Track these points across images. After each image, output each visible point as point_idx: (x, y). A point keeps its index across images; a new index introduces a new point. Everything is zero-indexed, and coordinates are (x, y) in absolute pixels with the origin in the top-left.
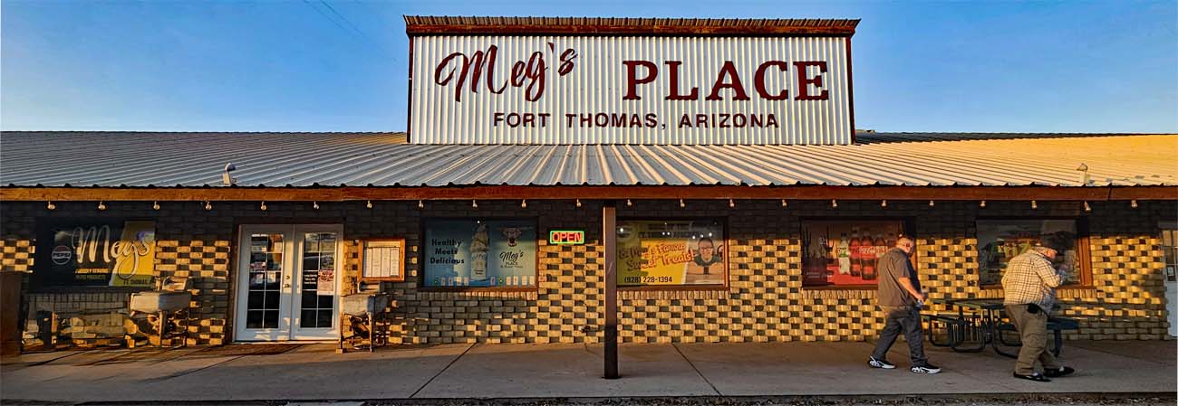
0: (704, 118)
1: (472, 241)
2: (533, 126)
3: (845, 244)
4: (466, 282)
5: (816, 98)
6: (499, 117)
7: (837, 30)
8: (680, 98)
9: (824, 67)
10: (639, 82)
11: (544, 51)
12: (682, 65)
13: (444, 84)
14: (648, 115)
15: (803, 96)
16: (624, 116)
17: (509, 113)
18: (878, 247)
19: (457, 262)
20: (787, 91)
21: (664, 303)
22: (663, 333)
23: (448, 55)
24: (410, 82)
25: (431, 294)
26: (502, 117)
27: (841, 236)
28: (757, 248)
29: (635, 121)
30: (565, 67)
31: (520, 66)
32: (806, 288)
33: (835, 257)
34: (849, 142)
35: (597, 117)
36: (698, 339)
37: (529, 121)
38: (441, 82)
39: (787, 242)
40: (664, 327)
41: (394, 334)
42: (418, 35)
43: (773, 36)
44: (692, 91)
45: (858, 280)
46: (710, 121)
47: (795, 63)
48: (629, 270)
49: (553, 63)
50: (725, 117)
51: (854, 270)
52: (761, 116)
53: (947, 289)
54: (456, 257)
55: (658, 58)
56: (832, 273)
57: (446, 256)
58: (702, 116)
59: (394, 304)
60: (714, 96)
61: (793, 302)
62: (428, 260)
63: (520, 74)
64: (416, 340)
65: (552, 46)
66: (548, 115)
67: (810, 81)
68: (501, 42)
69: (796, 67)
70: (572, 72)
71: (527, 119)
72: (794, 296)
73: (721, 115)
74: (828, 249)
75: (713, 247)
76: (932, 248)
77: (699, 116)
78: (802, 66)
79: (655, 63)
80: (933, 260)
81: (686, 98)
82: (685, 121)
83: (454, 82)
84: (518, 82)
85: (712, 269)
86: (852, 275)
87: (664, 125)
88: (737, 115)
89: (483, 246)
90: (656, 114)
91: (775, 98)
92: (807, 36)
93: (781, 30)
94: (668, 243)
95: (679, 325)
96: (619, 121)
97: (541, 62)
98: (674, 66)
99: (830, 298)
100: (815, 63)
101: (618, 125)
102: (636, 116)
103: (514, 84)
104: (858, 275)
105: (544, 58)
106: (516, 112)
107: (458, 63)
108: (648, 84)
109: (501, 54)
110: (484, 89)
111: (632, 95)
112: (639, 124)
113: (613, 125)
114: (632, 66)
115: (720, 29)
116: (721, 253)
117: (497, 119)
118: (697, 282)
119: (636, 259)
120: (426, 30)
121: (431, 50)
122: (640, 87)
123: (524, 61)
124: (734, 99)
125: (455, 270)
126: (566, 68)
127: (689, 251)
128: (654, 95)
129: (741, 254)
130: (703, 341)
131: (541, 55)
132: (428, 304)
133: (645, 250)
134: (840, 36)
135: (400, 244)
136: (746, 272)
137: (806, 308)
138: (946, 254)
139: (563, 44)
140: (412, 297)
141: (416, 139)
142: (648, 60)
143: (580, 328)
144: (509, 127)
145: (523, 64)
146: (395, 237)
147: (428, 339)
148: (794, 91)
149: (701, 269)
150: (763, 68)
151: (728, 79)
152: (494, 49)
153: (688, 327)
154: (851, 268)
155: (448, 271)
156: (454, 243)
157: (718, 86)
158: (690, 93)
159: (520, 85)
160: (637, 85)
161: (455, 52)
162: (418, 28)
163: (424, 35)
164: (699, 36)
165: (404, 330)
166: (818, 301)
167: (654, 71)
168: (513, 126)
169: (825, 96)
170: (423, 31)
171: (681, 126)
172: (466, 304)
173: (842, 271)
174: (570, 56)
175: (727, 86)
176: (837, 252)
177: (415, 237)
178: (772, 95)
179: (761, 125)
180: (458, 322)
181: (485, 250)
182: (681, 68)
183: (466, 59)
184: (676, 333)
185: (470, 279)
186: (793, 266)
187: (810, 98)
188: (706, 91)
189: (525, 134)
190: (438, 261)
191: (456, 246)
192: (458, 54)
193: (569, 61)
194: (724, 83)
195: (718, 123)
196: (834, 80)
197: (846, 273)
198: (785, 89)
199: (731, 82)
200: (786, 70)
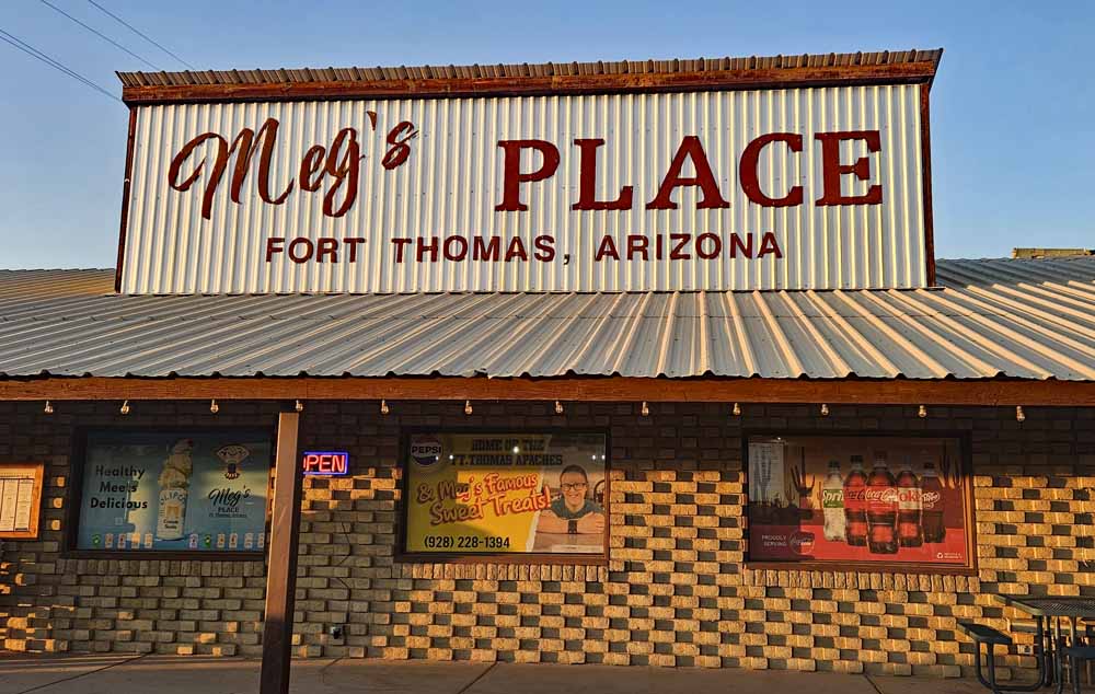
0: (641, 243)
1: (163, 468)
2: (334, 260)
3: (837, 483)
4: (148, 544)
5: (858, 201)
6: (276, 245)
7: (899, 71)
8: (600, 206)
9: (874, 140)
10: (526, 178)
11: (359, 127)
12: (605, 146)
13: (184, 188)
14: (539, 239)
15: (832, 197)
16: (496, 241)
17: (295, 238)
18: (901, 490)
19: (133, 506)
20: (801, 188)
21: (487, 587)
22: (480, 644)
23: (193, 136)
24: (127, 187)
25: (81, 562)
26: (281, 245)
27: (831, 467)
28: (660, 488)
29: (516, 249)
30: (396, 154)
31: (317, 155)
32: (750, 564)
33: (816, 505)
34: (923, 283)
35: (447, 243)
36: (544, 657)
37: (327, 251)
38: (178, 184)
39: (716, 476)
40: (485, 632)
41: (15, 634)
42: (146, 104)
43: (776, 87)
44: (622, 193)
45: (864, 554)
46: (652, 249)
47: (817, 136)
48: (433, 524)
49: (374, 147)
50: (681, 240)
51: (855, 532)
52: (750, 236)
53: (1038, 577)
54: (135, 497)
55: (561, 134)
56: (810, 536)
57: (117, 496)
58: (639, 238)
59: (18, 579)
60: (662, 202)
61: (726, 592)
62: (86, 504)
63: (316, 169)
64: (49, 645)
65: (374, 117)
66: (362, 240)
67: (847, 170)
68: (285, 113)
69: (820, 143)
70: (407, 164)
71: (323, 249)
72: (728, 580)
73: (674, 237)
74: (805, 492)
75: (586, 483)
76: (1006, 493)
77: (632, 238)
78: (830, 142)
79: (555, 143)
80: (1007, 517)
81: (610, 206)
82: (607, 249)
83: (201, 186)
84: (312, 181)
85: (584, 524)
86: (851, 542)
87: (567, 257)
88: (704, 236)
89: (182, 478)
90: (553, 236)
91: (778, 203)
92: (843, 84)
93: (787, 76)
94: (503, 476)
95: (512, 629)
96: (486, 250)
97: (354, 147)
98: (589, 148)
99: (796, 584)
100: (856, 136)
101: (485, 258)
102: (517, 240)
103: (304, 186)
104: (862, 543)
105: (359, 140)
106: (307, 237)
107: (211, 150)
108: (542, 183)
109: (284, 135)
110: (253, 196)
111: (511, 202)
112: (522, 254)
113: (475, 258)
114: (512, 149)
115: (674, 79)
116: (601, 495)
117: (272, 248)
118: (556, 549)
119: (447, 504)
120: (155, 96)
121: (166, 128)
122: (526, 190)
123: (324, 146)
124: (700, 206)
125: (131, 521)
126: (397, 157)
127: (543, 491)
128: (551, 200)
129: (630, 498)
130: (556, 662)
131: (354, 133)
132: (74, 582)
133: (464, 488)
134: (907, 81)
135: (35, 473)
136: (640, 532)
137: (750, 604)
138: (1034, 505)
139: (392, 113)
140: (48, 568)
141: (129, 286)
142: (542, 138)
143: (332, 629)
144: (293, 263)
145: (322, 150)
146: (28, 462)
147: (70, 642)
148: (814, 189)
149: (564, 524)
150: (755, 148)
151: (689, 170)
152: (272, 125)
153: (529, 633)
154: (848, 530)
155: (118, 521)
156: (133, 471)
157: (672, 180)
158: (616, 197)
159: (316, 187)
160: (522, 185)
161: (205, 131)
162: (142, 93)
163: (155, 104)
164: (636, 92)
165: (30, 626)
166: (773, 591)
167: (552, 156)
168: (299, 261)
169: (875, 196)
170: (150, 98)
171: (598, 258)
172: (140, 582)
173: (830, 534)
174: (404, 135)
175: (687, 182)
176: (820, 497)
177: (62, 460)
178: (772, 197)
179: (748, 254)
180: (123, 615)
181: (184, 486)
182: (602, 153)
183: (223, 143)
184: (506, 644)
185: (155, 537)
186: (726, 522)
187: (847, 201)
188: (645, 194)
189: (319, 277)
190: (102, 505)
191: (135, 478)
192: (212, 136)
193: (402, 144)
194: (681, 176)
195: (667, 252)
196: (895, 167)
197: (837, 539)
198: (798, 185)
199: (693, 175)
200: (800, 149)
